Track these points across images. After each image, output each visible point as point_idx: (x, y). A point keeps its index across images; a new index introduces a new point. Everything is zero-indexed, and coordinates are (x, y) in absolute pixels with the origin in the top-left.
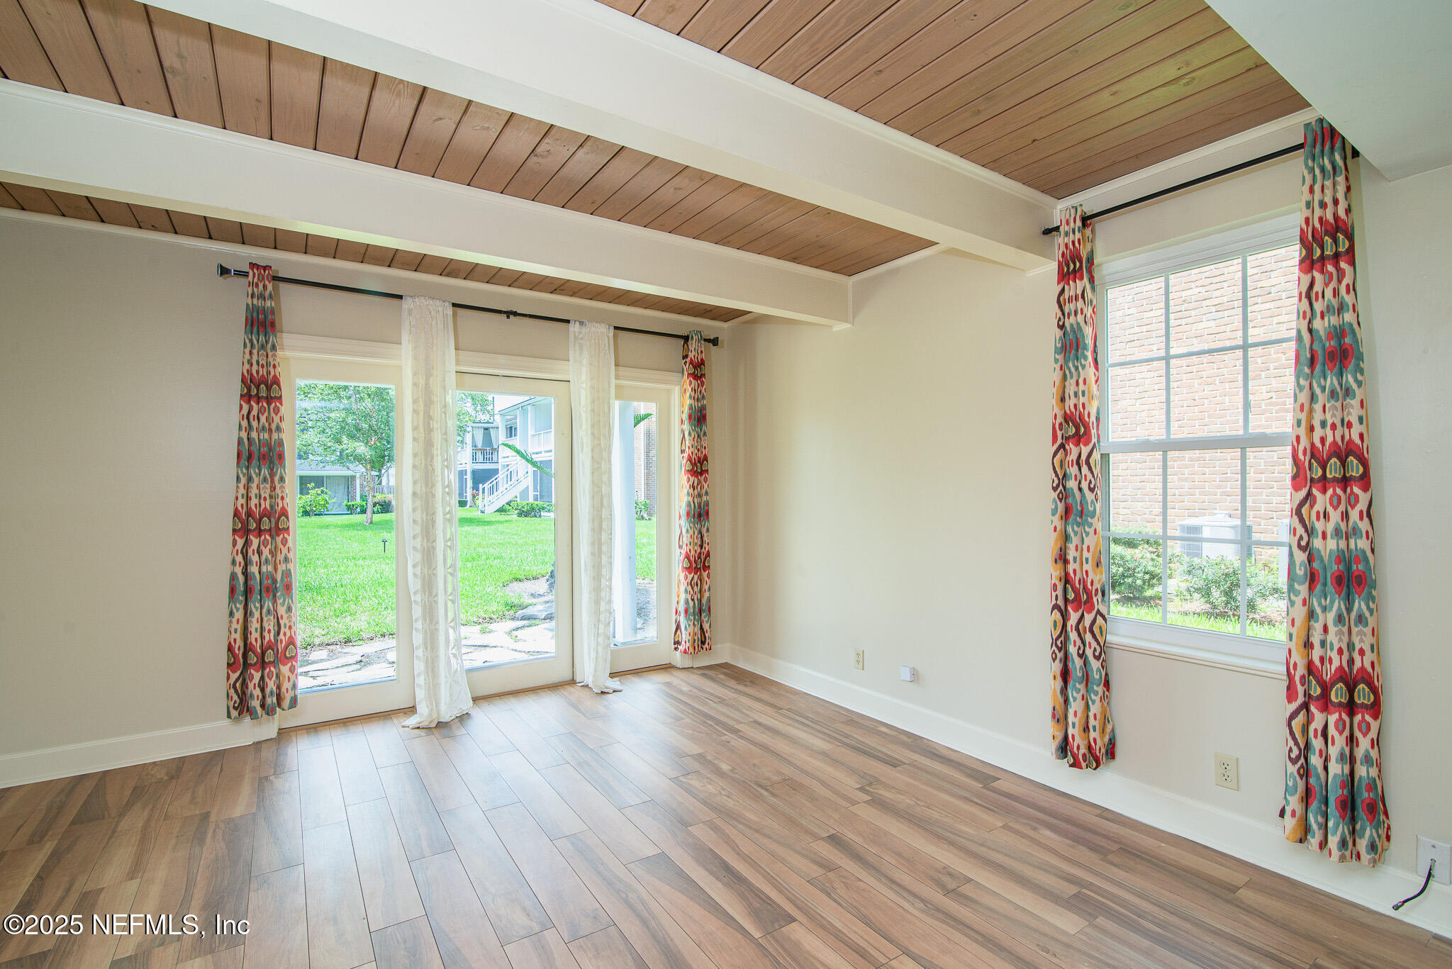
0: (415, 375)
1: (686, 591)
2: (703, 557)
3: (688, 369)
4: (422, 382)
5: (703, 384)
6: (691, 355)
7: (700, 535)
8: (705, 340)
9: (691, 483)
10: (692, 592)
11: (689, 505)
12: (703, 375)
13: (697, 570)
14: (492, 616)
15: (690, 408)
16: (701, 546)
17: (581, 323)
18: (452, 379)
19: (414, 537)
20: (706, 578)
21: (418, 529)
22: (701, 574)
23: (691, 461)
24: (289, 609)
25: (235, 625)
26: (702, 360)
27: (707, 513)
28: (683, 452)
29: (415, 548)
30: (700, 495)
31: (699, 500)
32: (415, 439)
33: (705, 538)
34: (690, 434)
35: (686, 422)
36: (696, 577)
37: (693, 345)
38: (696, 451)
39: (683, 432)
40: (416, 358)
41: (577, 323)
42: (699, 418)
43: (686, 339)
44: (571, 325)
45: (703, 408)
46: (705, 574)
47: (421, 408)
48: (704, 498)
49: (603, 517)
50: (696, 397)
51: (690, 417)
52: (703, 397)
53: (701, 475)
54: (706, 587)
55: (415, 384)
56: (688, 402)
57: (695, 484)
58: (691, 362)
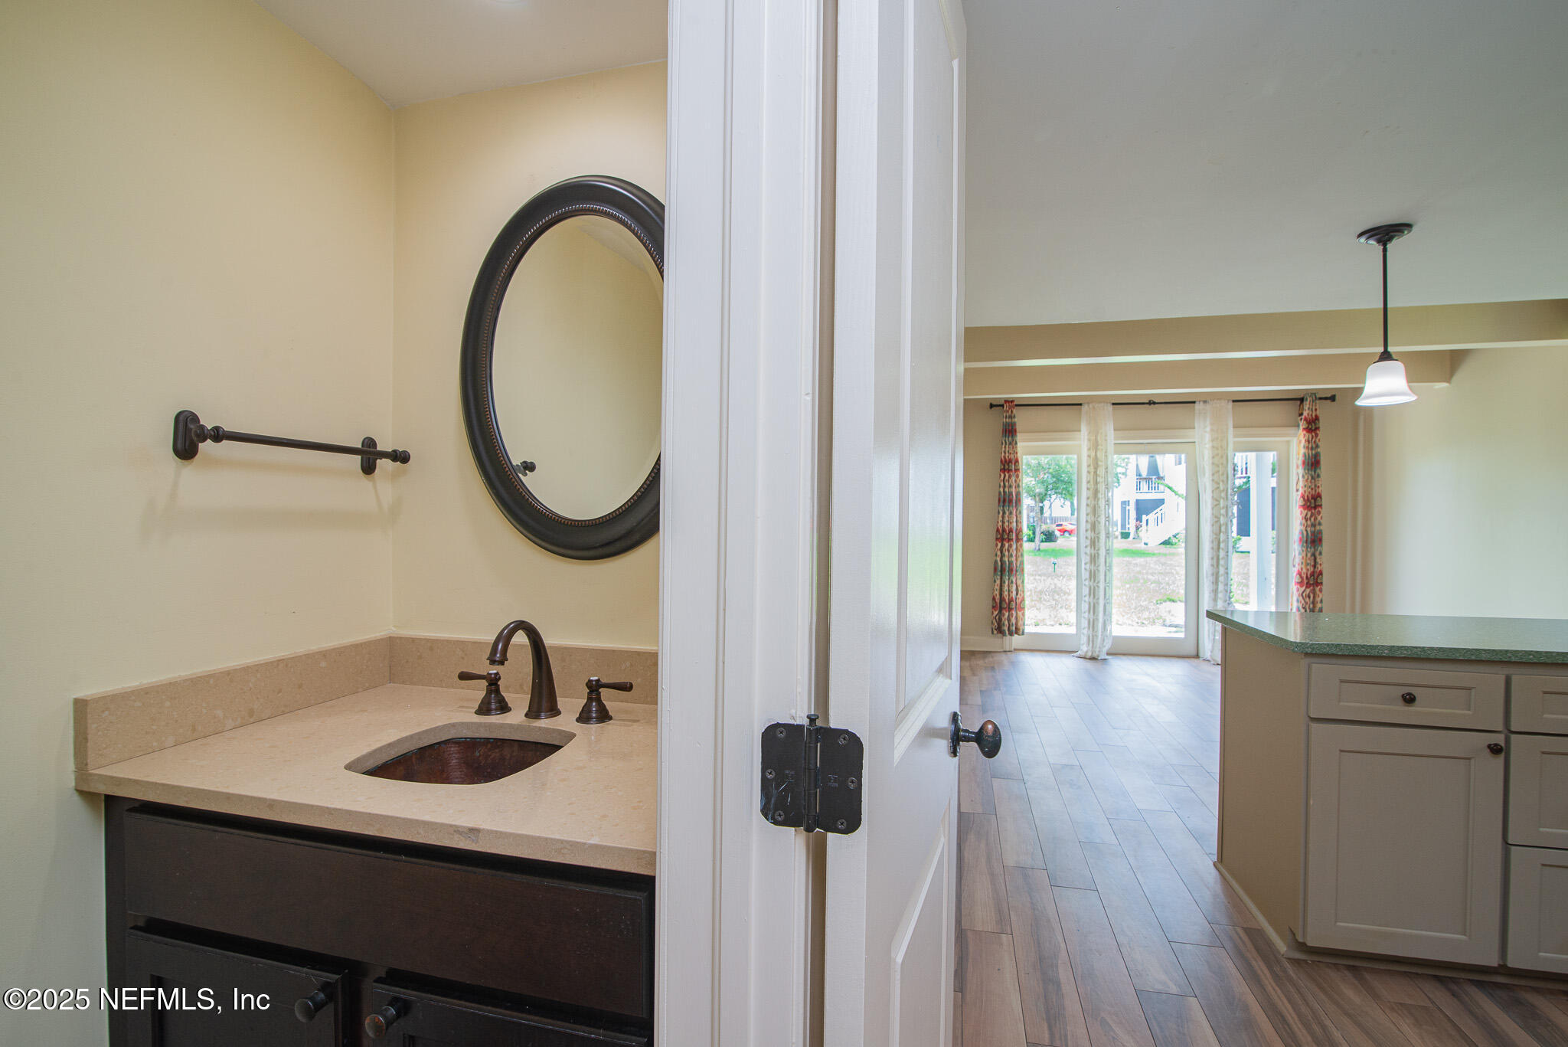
0: (1089, 449)
1: (1298, 601)
2: (1316, 575)
3: (1303, 424)
4: (1093, 454)
5: (1317, 435)
6: (1305, 414)
7: (1313, 558)
8: (1321, 399)
9: (1304, 515)
10: (1303, 602)
11: (1302, 533)
12: (1317, 428)
13: (1308, 585)
14: (1144, 622)
15: (1305, 455)
16: (1315, 566)
17: (1205, 402)
18: (1111, 448)
19: (1086, 547)
20: (1318, 592)
21: (1088, 542)
22: (1314, 590)
23: (1304, 499)
24: (1023, 582)
25: (996, 587)
26: (1316, 416)
27: (1320, 540)
28: (1297, 490)
29: (1086, 553)
30: (1313, 525)
31: (1313, 529)
32: (1088, 489)
33: (1318, 560)
34: (1303, 476)
35: (1301, 467)
36: (1308, 590)
37: (1307, 405)
38: (1310, 490)
39: (1298, 474)
40: (1089, 440)
41: (1201, 403)
42: (1313, 463)
43: (1302, 400)
44: (1196, 405)
45: (1317, 455)
46: (1318, 589)
47: (1092, 470)
48: (1318, 528)
49: (1221, 540)
50: (1310, 446)
51: (1304, 463)
52: (1317, 446)
53: (1315, 508)
54: (1318, 599)
55: (1089, 456)
56: (1302, 451)
57: (1309, 516)
58: (1306, 419)
